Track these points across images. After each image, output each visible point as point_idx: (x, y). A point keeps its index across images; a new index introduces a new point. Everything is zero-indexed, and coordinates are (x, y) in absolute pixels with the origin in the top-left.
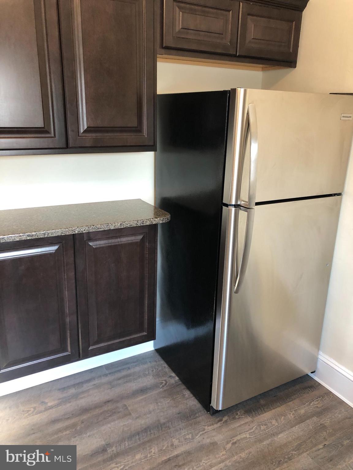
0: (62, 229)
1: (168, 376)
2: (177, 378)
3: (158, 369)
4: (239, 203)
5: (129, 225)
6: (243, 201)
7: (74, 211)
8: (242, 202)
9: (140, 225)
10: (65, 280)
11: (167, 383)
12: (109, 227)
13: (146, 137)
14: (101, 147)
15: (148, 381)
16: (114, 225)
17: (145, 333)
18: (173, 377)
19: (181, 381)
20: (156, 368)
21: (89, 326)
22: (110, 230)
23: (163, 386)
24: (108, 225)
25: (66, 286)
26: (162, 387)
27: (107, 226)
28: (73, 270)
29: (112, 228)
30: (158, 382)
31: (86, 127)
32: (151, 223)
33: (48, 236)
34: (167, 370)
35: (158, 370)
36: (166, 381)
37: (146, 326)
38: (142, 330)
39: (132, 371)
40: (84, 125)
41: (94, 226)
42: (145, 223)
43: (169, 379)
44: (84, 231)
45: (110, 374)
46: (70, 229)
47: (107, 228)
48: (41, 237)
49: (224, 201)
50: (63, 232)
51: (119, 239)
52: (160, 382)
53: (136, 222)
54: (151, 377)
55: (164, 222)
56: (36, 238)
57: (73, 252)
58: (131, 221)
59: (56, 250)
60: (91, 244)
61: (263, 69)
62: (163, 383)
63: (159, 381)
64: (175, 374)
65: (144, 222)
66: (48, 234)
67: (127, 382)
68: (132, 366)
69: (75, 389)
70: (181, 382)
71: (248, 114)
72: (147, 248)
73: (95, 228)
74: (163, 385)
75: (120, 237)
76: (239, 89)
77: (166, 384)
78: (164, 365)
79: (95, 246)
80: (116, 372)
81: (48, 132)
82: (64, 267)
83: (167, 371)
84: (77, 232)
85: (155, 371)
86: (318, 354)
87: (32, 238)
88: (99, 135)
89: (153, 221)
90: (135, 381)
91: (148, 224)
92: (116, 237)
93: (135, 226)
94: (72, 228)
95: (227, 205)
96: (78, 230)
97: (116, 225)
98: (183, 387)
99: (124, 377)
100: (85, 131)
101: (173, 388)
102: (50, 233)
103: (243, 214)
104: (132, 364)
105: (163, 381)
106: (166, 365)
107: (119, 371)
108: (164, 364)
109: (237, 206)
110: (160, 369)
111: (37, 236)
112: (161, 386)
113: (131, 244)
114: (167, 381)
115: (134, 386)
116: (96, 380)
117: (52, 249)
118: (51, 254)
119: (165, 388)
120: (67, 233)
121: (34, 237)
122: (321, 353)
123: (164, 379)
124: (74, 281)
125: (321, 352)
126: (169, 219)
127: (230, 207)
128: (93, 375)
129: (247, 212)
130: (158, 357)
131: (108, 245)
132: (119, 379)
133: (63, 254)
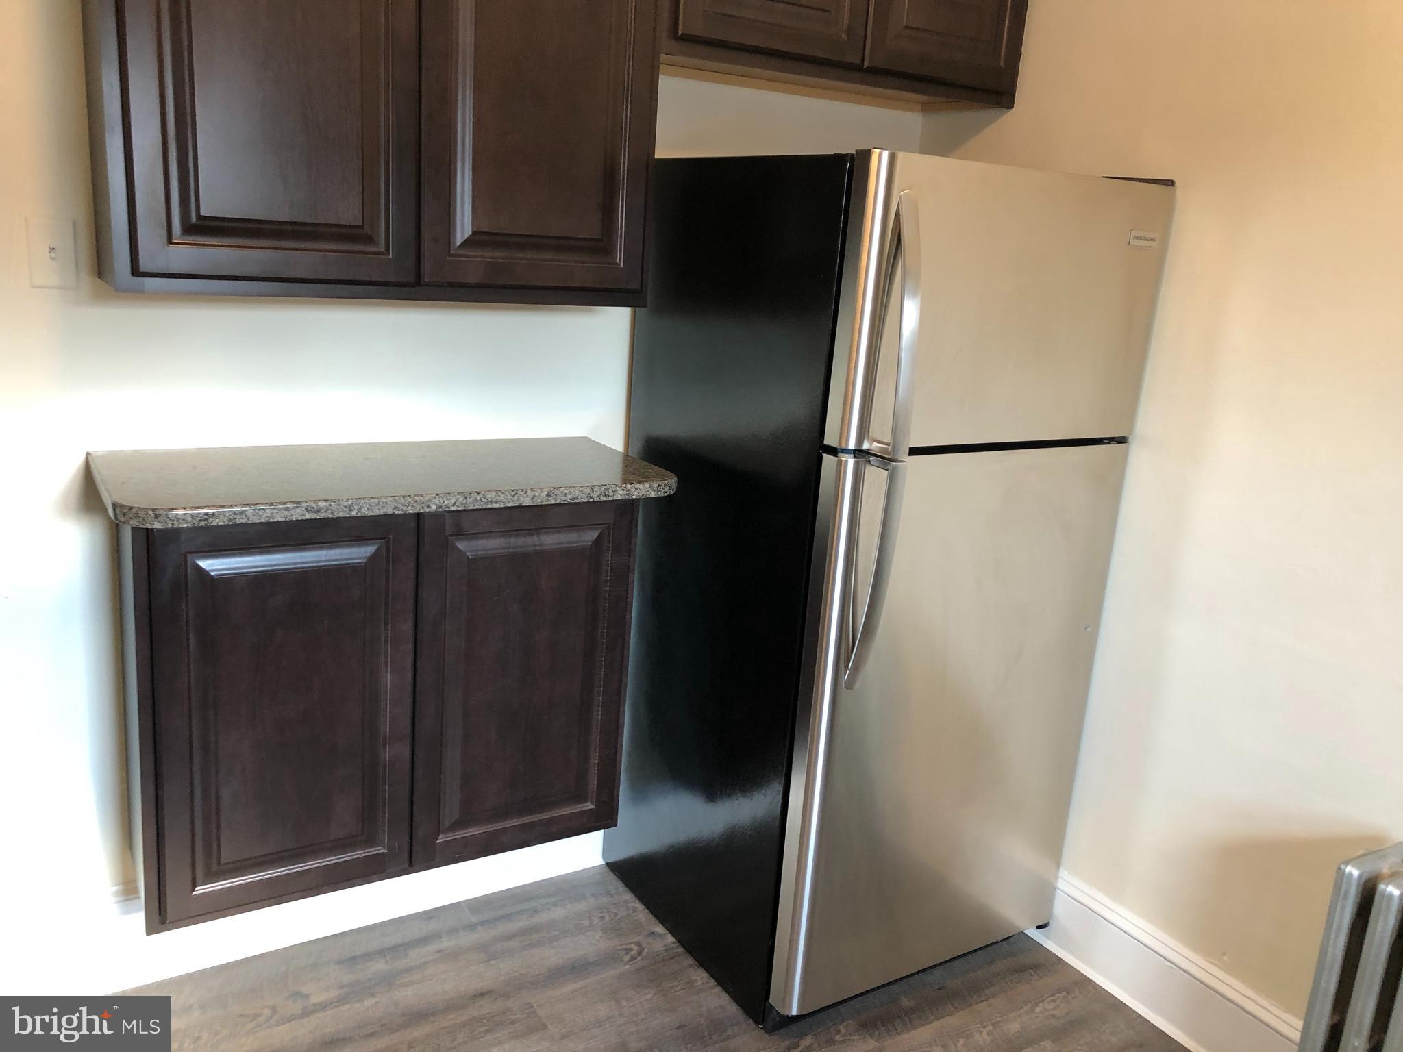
0: (397, 498)
1: (646, 933)
2: (670, 939)
3: (616, 915)
4: (866, 446)
5: (570, 497)
6: (878, 442)
7: (416, 458)
8: (876, 444)
9: (598, 499)
10: (386, 642)
11: (643, 950)
12: (518, 499)
13: (622, 266)
14: (504, 287)
15: (589, 944)
16: (530, 494)
17: (590, 806)
18: (660, 936)
19: (683, 945)
20: (612, 910)
21: (442, 776)
22: (520, 507)
23: (633, 958)
24: (516, 494)
25: (387, 658)
26: (629, 961)
27: (514, 496)
28: (411, 616)
29: (526, 502)
30: (618, 947)
31: (468, 232)
32: (627, 494)
33: (359, 515)
34: (641, 915)
35: (617, 918)
36: (638, 944)
37: (593, 785)
38: (580, 797)
39: (543, 917)
40: (464, 227)
41: (478, 493)
42: (611, 494)
43: (650, 940)
44: (454, 505)
45: (482, 923)
46: (416, 498)
47: (513, 501)
48: (342, 515)
49: (828, 441)
50: (400, 506)
51: (535, 538)
52: (624, 946)
53: (588, 490)
54: (598, 935)
55: (661, 494)
56: (328, 518)
57: (412, 565)
58: (574, 487)
59: (372, 559)
60: (461, 545)
61: (925, 108)
62: (631, 950)
63: (620, 945)
64: (664, 929)
65: (610, 490)
66: (360, 508)
67: (531, 946)
68: (542, 905)
69: (386, 962)
70: (681, 950)
71: (897, 215)
72: (607, 565)
73: (483, 499)
74: (632, 955)
75: (538, 531)
76: (877, 151)
77: (640, 953)
78: (633, 904)
79: (471, 551)
80: (498, 920)
81: (370, 239)
82: (387, 605)
83: (643, 919)
84: (434, 507)
85: (607, 918)
86: (1057, 878)
87: (318, 517)
88: (500, 255)
89: (633, 490)
90: (554, 944)
91: (620, 498)
92: (529, 531)
93: (586, 501)
94: (422, 496)
95: (833, 451)
96: (437, 502)
97: (537, 494)
98: (689, 961)
99: (524, 932)
100: (467, 243)
101: (660, 962)
102: (364, 505)
103: (875, 476)
104: (544, 901)
105: (633, 946)
106: (638, 905)
107: (508, 917)
108: (632, 902)
109: (859, 453)
110: (622, 913)
111: (330, 511)
112: (627, 958)
113: (568, 553)
114: (644, 946)
115: (551, 956)
116: (443, 940)
117: (358, 554)
118: (355, 567)
119: (639, 963)
120: (410, 508)
121: (322, 515)
122: (1063, 873)
123: (636, 939)
124: (410, 646)
125: (1066, 872)
126: (674, 486)
127: (843, 457)
128: (433, 926)
129: (887, 470)
130: (616, 885)
131: (506, 551)
132: (511, 937)
133: (388, 571)
